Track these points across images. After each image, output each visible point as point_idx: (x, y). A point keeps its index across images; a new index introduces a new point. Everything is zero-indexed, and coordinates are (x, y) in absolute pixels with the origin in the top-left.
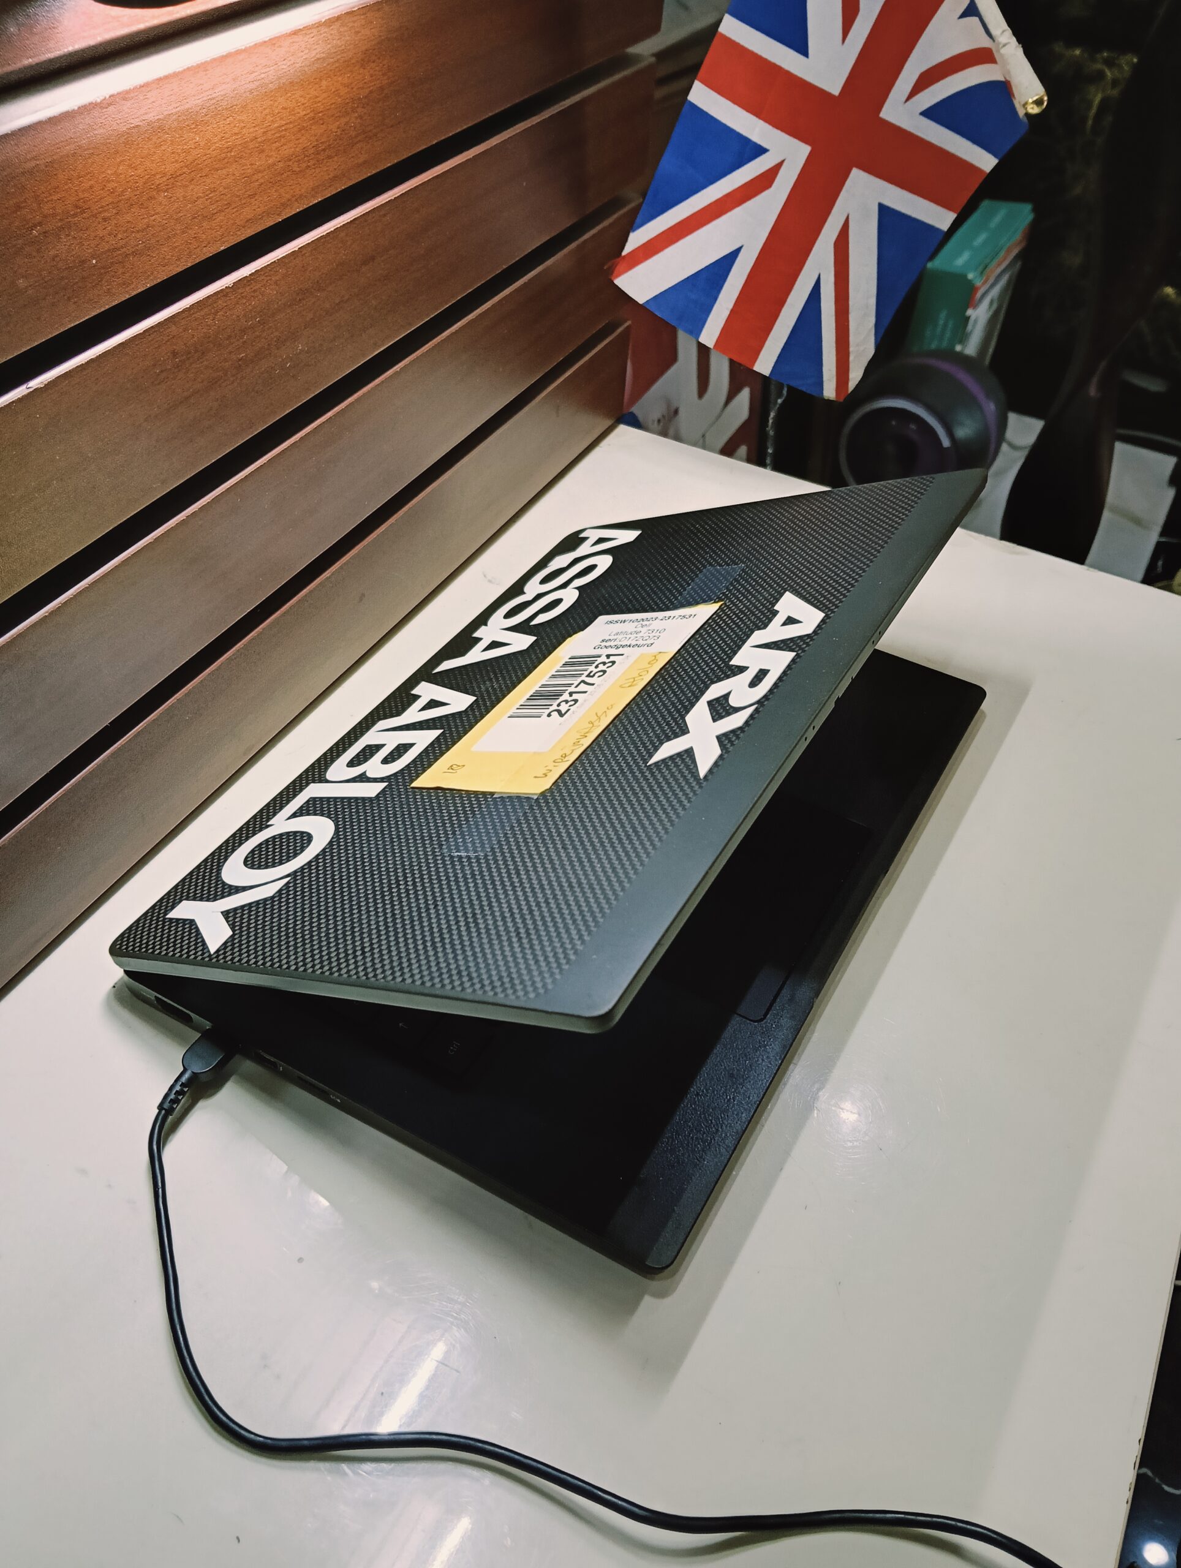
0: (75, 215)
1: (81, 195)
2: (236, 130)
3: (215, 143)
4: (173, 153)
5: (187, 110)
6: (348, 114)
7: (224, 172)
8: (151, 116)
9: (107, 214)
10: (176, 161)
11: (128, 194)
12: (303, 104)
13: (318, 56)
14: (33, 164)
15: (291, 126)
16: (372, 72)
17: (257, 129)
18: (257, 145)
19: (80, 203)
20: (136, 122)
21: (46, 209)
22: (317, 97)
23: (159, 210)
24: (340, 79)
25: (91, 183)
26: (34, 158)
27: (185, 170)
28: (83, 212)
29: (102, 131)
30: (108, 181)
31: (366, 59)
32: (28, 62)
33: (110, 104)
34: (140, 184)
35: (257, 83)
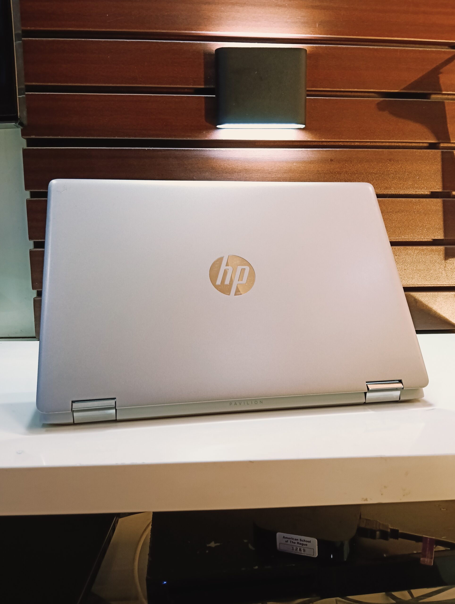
0: (211, 170)
1: (213, 166)
2: (262, 166)
3: (254, 167)
4: (241, 166)
5: (247, 158)
6: (303, 173)
7: (256, 174)
8: (236, 156)
9: (219, 172)
10: (242, 168)
11: (226, 170)
12: (286, 167)
13: (293, 157)
14: (202, 157)
15: (281, 171)
16: (314, 166)
17: (269, 168)
18: (268, 172)
19: (213, 168)
20: (232, 157)
21: (204, 166)
22: (291, 166)
23: (235, 176)
24: (301, 164)
25: (217, 165)
26: (203, 156)
27: (244, 170)
28: (213, 169)
29: (221, 156)
30: (221, 166)
31: (311, 162)
32: (207, 139)
33: (225, 151)
34: (230, 169)
35: (270, 158)
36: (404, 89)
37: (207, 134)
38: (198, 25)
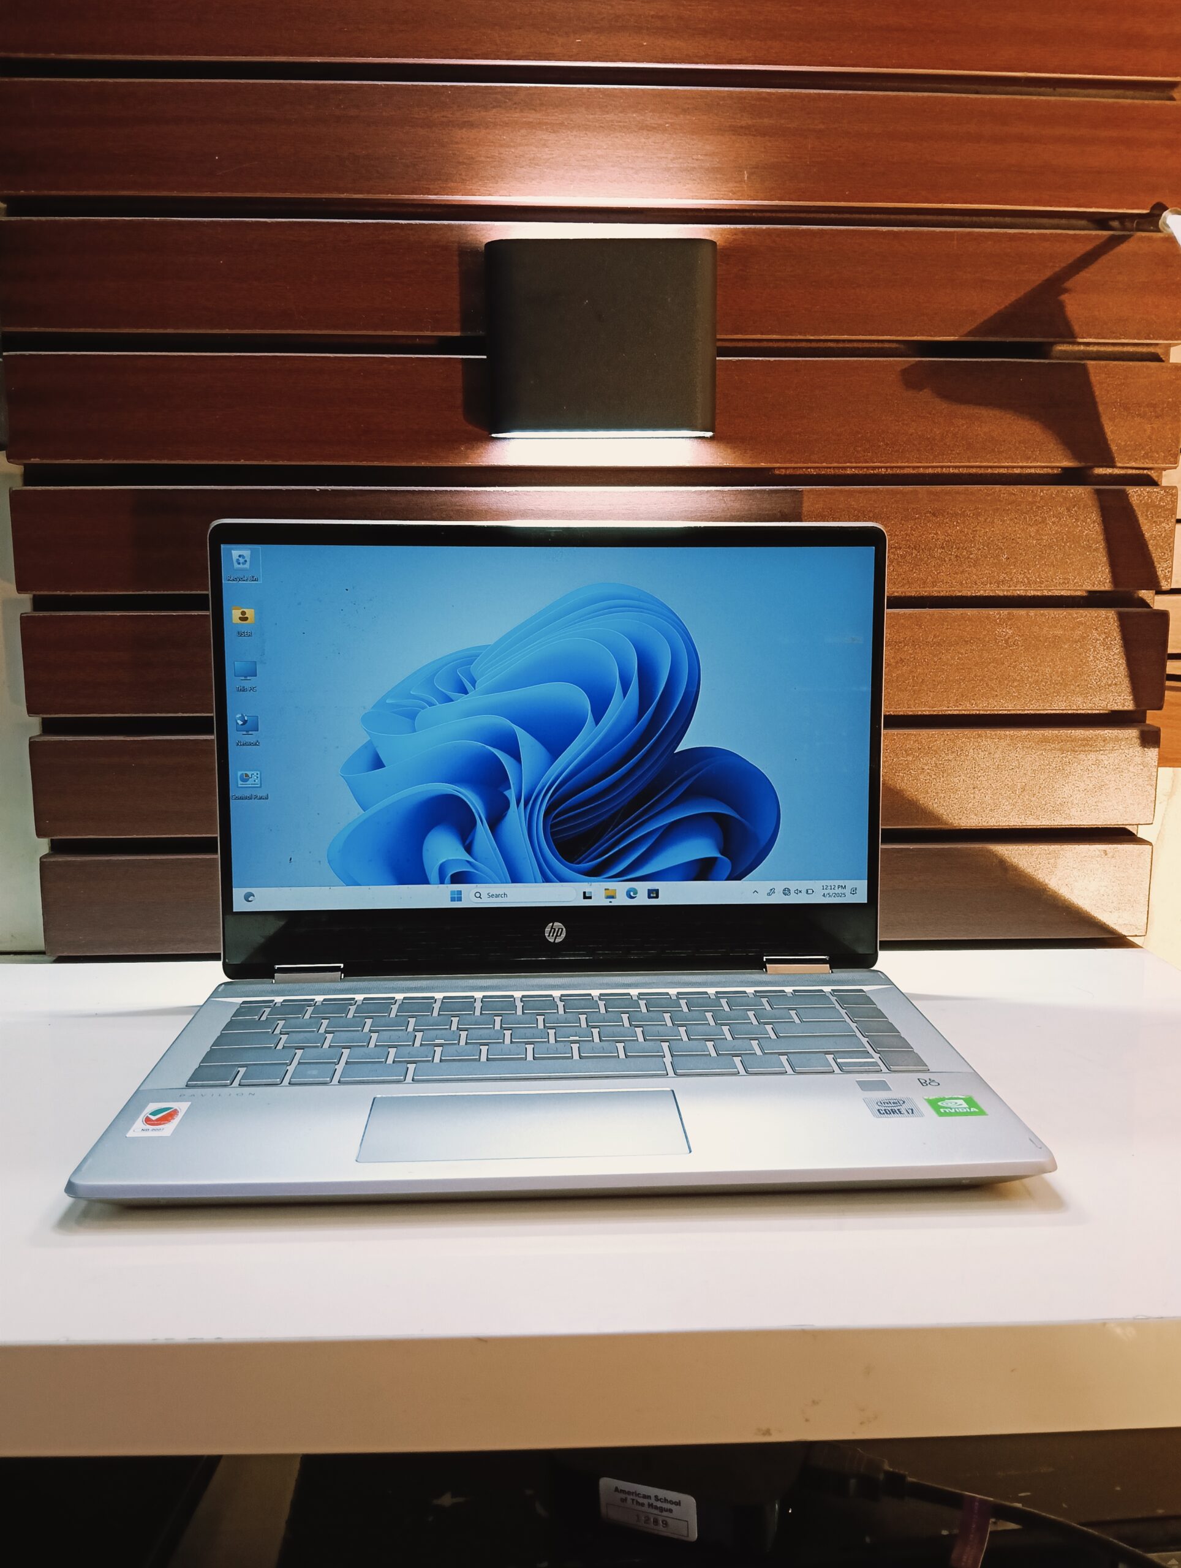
36: (969, 334)
37: (469, 451)
38: (443, 180)
